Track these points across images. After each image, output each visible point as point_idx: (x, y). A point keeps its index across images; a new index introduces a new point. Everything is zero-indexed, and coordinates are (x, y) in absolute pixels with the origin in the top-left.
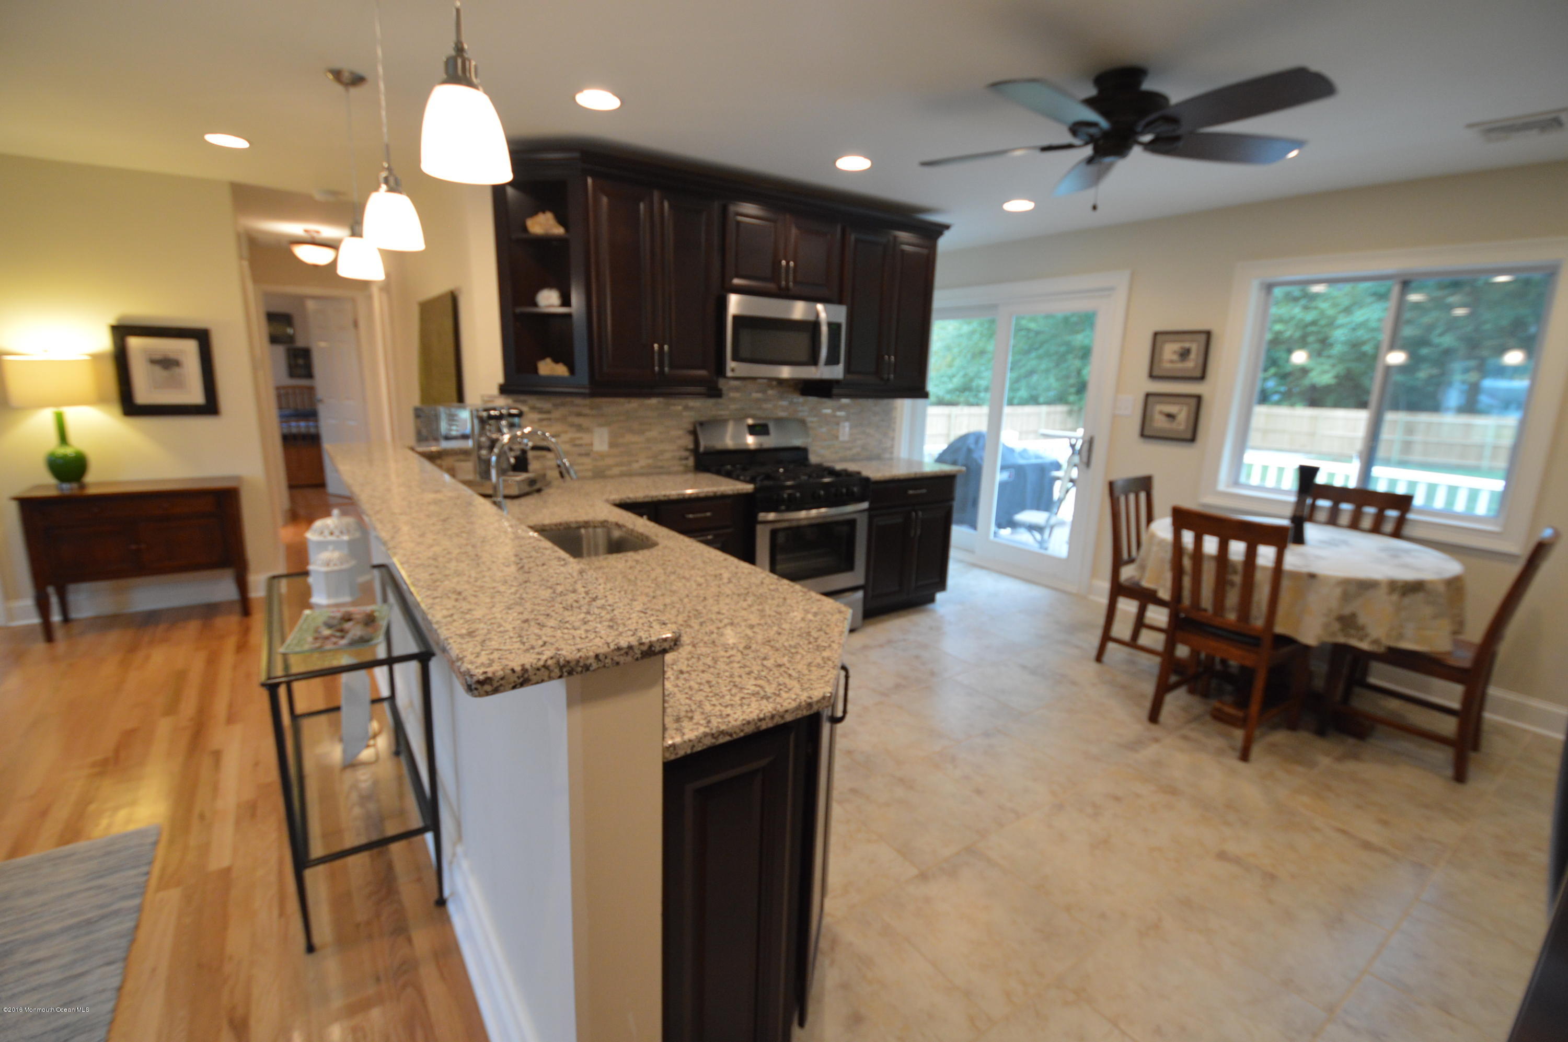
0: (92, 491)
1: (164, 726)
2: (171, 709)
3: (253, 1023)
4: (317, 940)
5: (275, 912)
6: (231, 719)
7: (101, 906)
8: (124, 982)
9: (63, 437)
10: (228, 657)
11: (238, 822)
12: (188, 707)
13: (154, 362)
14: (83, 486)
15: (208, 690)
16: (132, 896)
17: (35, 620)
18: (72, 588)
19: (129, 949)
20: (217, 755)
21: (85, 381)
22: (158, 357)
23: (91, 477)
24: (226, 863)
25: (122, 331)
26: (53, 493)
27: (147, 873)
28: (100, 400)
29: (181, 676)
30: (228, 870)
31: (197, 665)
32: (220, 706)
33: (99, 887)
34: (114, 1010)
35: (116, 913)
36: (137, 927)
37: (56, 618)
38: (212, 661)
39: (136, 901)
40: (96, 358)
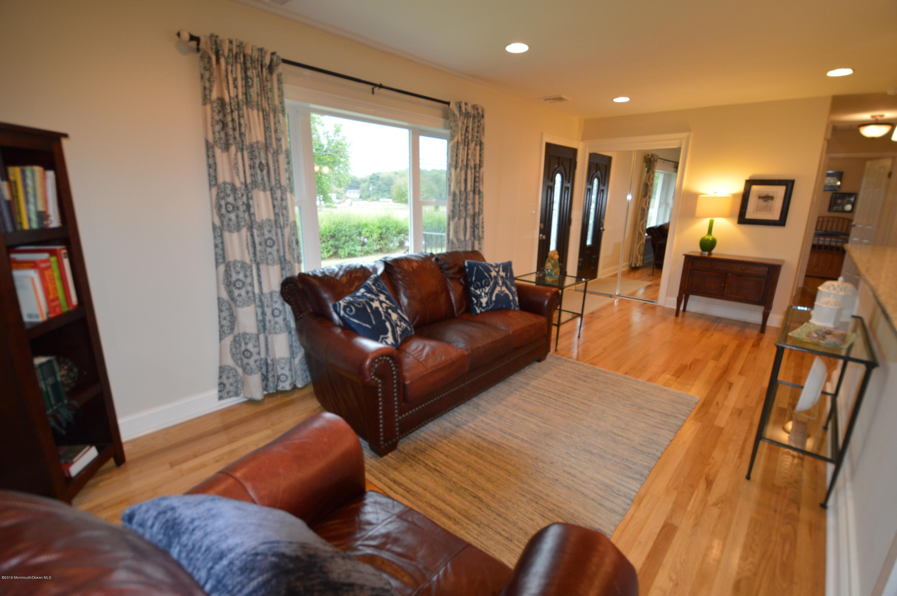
0: (713, 256)
1: (711, 364)
2: (717, 358)
3: (714, 485)
4: (752, 476)
5: (737, 456)
6: (740, 373)
7: (672, 412)
8: (673, 439)
9: (710, 231)
10: (748, 347)
11: (731, 414)
12: (724, 360)
13: (760, 197)
14: (710, 254)
15: (734, 357)
16: (684, 415)
17: (675, 307)
18: (691, 297)
19: (678, 431)
20: (730, 385)
21: (727, 207)
22: (764, 195)
23: (714, 251)
24: (722, 425)
25: (750, 183)
26: (699, 255)
27: (691, 411)
28: (729, 216)
29: (724, 348)
30: (723, 429)
31: (733, 345)
32: (738, 366)
33: (673, 406)
34: (668, 446)
35: (677, 417)
36: (682, 426)
37: (682, 308)
38: (740, 347)
39: (685, 418)
40: (735, 196)
